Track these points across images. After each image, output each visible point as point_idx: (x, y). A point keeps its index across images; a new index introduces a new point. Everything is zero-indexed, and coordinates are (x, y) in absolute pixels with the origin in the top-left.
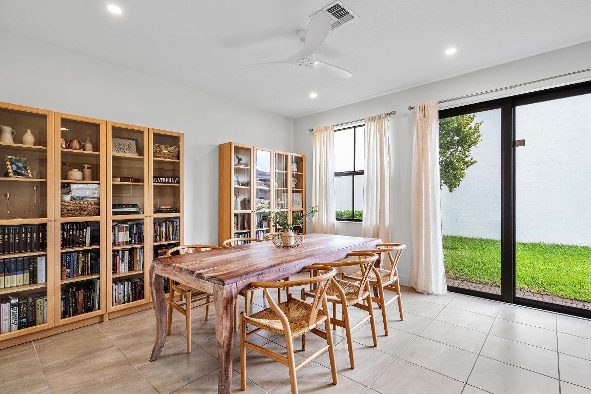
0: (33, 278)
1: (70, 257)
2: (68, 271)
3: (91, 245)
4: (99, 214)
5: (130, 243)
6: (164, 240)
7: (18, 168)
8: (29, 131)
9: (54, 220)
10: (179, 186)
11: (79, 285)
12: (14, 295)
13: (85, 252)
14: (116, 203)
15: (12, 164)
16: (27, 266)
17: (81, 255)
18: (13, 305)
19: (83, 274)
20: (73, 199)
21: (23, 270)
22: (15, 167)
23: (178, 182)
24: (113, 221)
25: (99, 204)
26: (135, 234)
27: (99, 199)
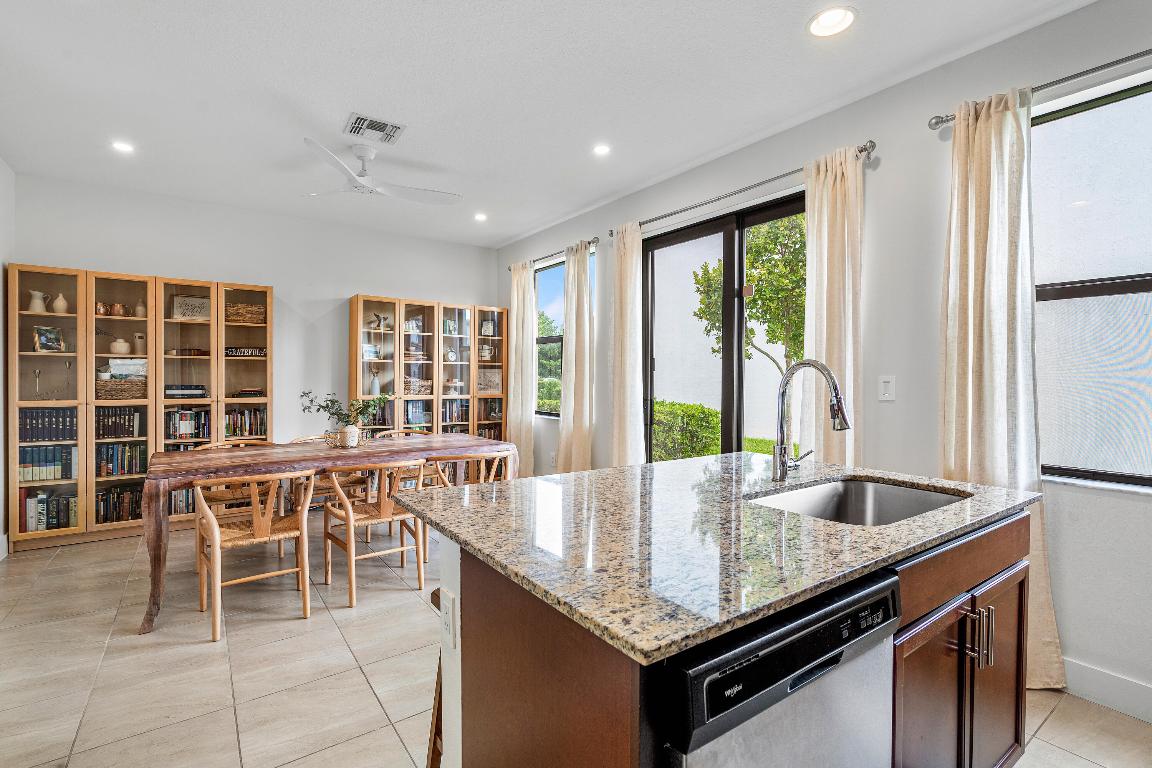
0: (67, 472)
1: (113, 449)
2: (110, 466)
3: (139, 436)
4: (145, 396)
5: (197, 435)
6: (247, 433)
7: (49, 340)
8: (61, 296)
9: (86, 404)
10: (265, 361)
11: (124, 486)
12: (43, 489)
13: (133, 445)
14: (170, 383)
15: (40, 335)
16: (58, 456)
17: (127, 448)
18: (40, 502)
19: (130, 472)
20: (112, 376)
21: (53, 461)
22: (43, 339)
23: (265, 355)
24: (166, 407)
25: (145, 384)
26: (205, 425)
27: (146, 377)
